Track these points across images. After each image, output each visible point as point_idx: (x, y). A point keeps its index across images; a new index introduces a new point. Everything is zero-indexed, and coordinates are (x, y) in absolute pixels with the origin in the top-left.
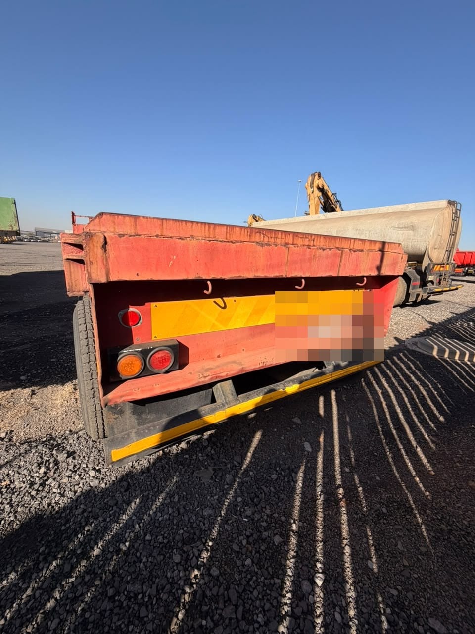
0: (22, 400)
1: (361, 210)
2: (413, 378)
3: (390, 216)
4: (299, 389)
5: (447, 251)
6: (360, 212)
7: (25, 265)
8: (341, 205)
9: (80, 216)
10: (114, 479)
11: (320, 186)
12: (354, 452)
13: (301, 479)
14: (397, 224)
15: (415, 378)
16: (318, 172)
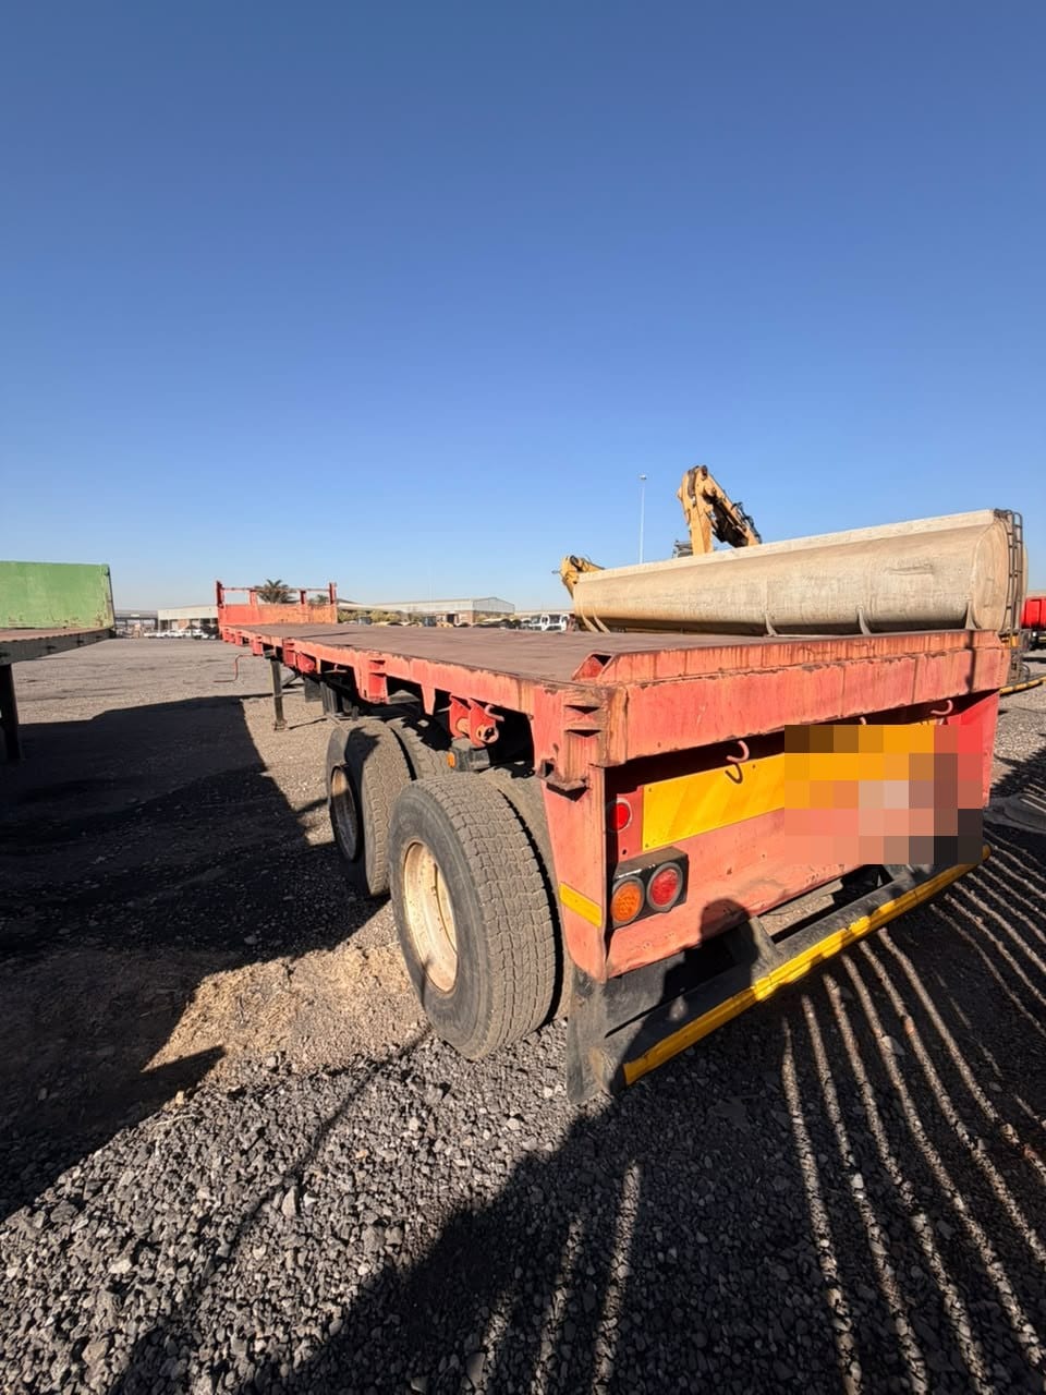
0: (275, 986)
1: (813, 538)
2: (1031, 887)
3: (879, 547)
4: (871, 924)
5: (1008, 608)
6: (810, 543)
7: (107, 692)
8: (752, 525)
9: (233, 589)
10: (559, 1133)
11: (709, 493)
12: (989, 1050)
13: (912, 1111)
14: (896, 564)
15: (1036, 887)
16: (701, 466)
